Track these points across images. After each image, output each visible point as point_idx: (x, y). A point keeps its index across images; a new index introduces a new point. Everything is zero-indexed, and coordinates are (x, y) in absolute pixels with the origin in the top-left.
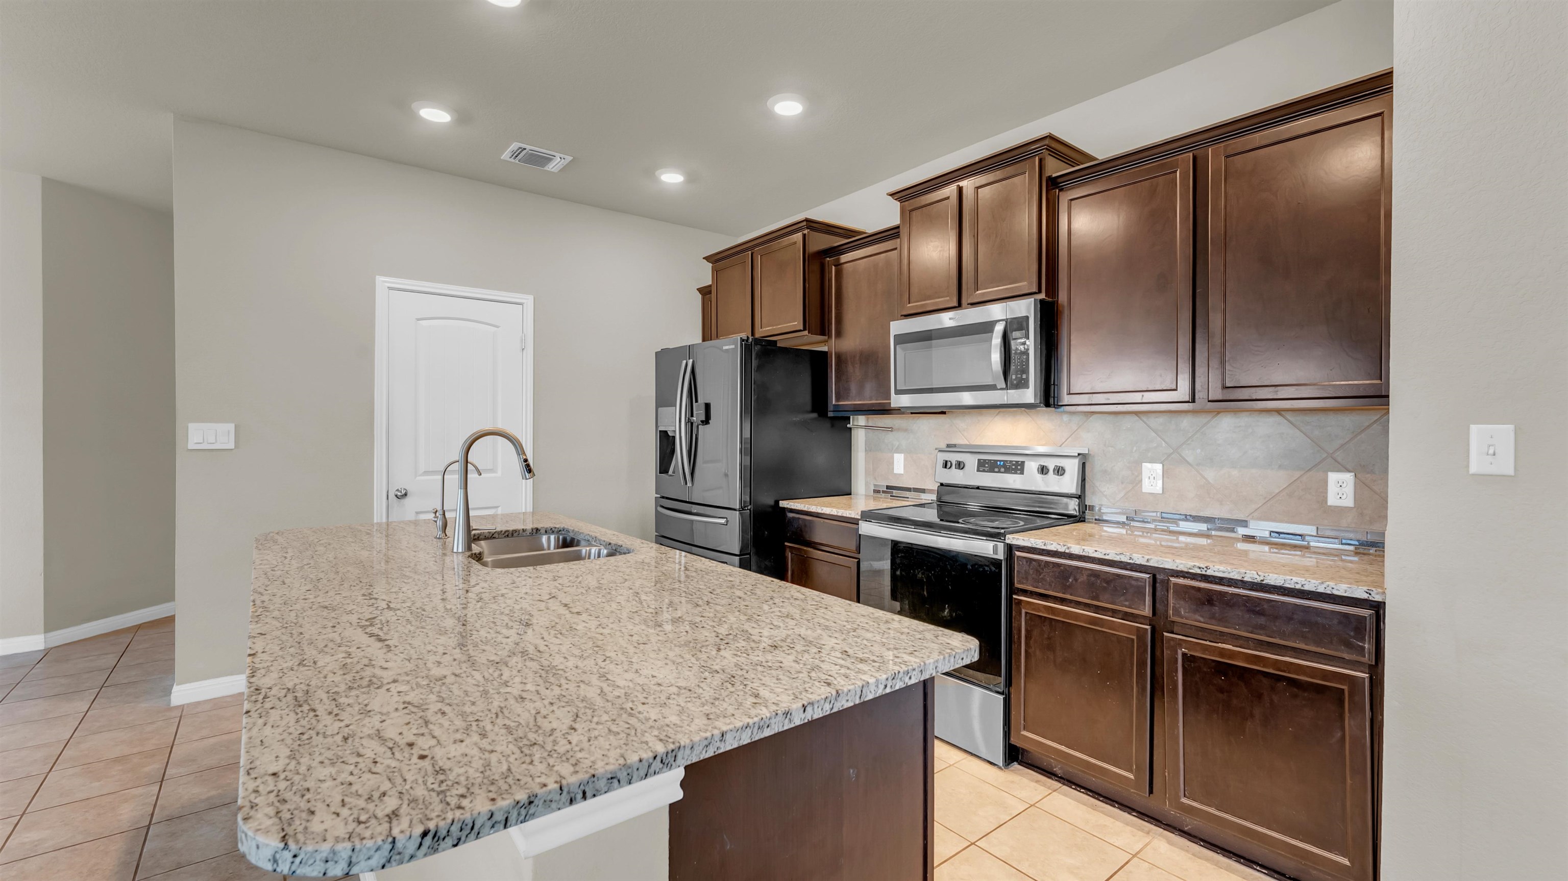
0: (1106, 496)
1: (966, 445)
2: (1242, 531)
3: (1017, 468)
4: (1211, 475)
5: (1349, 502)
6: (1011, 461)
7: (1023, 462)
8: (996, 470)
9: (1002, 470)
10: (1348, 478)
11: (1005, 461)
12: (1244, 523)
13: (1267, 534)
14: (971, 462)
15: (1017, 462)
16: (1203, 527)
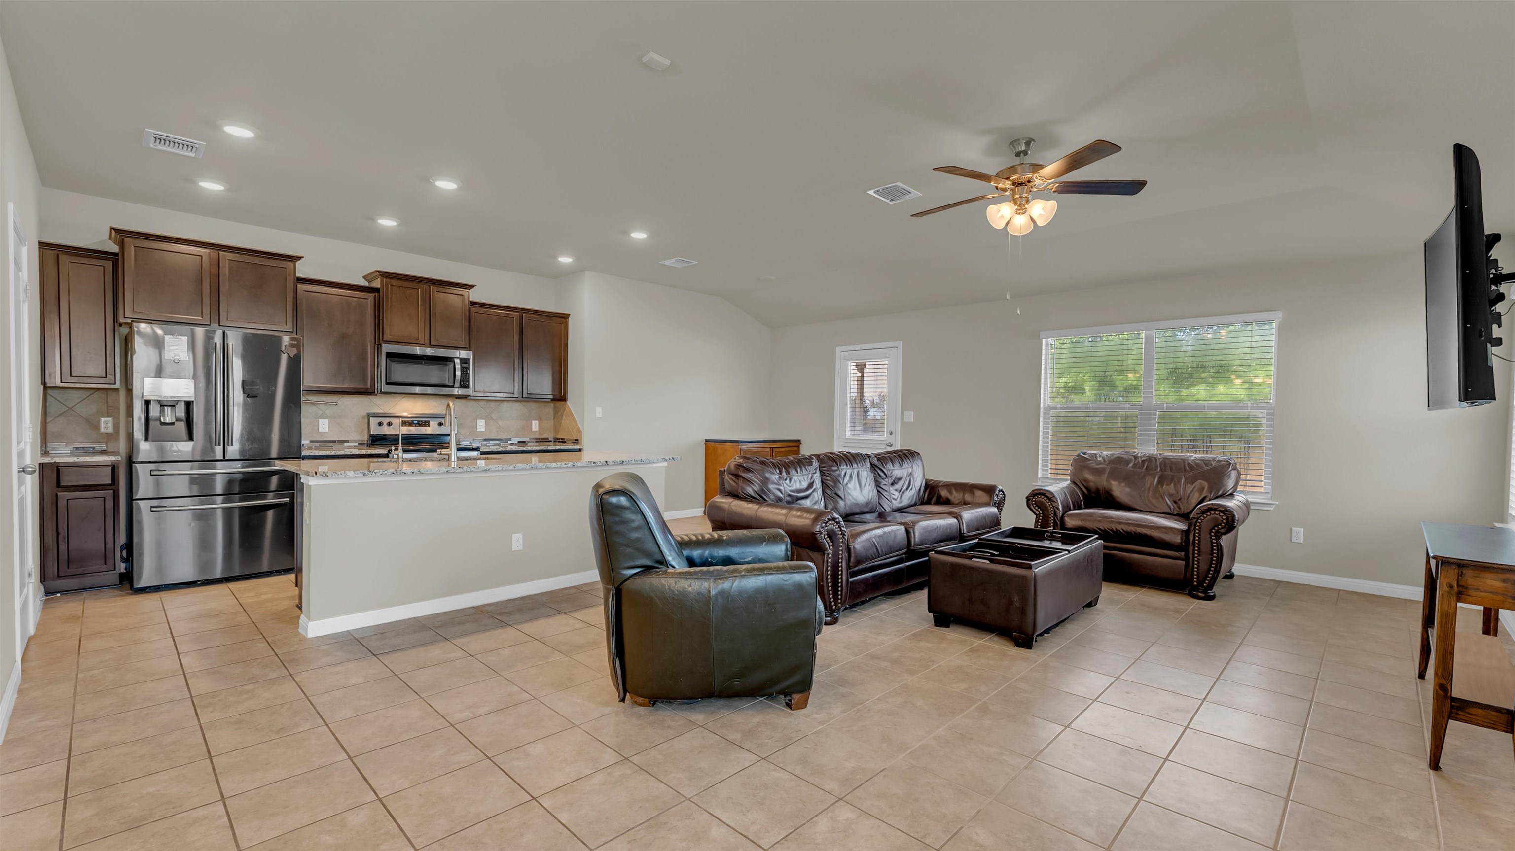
0: (461, 434)
1: (383, 414)
2: (510, 442)
3: (427, 424)
4: (500, 423)
5: (537, 430)
6: (422, 421)
7: (429, 421)
8: (413, 425)
9: (417, 425)
10: (537, 422)
11: (418, 421)
12: (510, 439)
13: (517, 442)
14: (397, 422)
15: (425, 421)
16: (497, 442)
